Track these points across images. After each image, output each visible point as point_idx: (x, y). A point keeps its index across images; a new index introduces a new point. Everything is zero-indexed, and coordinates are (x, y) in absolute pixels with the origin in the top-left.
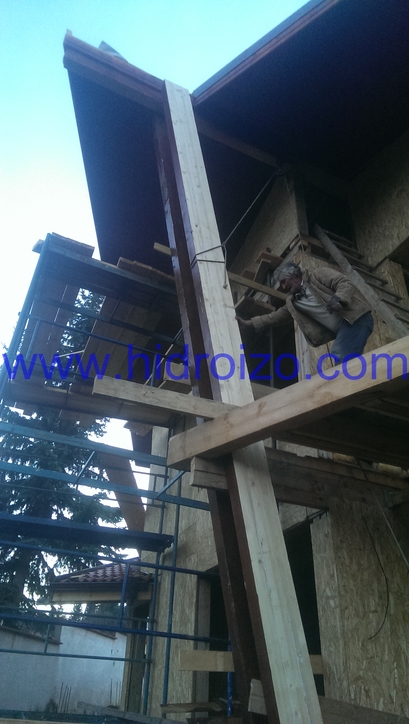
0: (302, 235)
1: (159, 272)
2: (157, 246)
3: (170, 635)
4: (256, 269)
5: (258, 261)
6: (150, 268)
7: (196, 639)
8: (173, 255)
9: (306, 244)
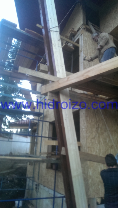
0: (84, 24)
1: (38, 34)
2: (38, 25)
3: (42, 137)
4: (69, 35)
5: (70, 32)
6: (35, 32)
7: (49, 138)
8: (43, 28)
9: (85, 27)
